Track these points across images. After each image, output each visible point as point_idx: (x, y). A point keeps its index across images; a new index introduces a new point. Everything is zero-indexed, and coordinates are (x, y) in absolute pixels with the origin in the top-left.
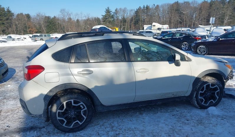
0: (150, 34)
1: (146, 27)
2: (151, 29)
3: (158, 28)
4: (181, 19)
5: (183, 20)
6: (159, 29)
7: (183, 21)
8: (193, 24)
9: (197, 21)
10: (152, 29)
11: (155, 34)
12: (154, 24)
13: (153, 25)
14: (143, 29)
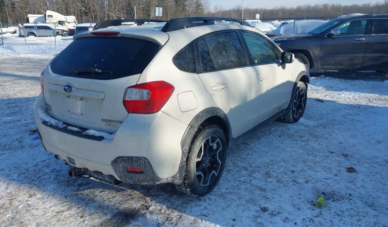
0: (48, 31)
1: (32, 18)
2: (45, 23)
3: (59, 21)
4: (86, 8)
5: (89, 8)
6: (61, 23)
7: (90, 11)
8: (106, 16)
9: (112, 12)
10: (47, 21)
11: (57, 31)
12: (49, 13)
13: (48, 16)
14: (28, 21)
